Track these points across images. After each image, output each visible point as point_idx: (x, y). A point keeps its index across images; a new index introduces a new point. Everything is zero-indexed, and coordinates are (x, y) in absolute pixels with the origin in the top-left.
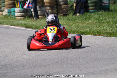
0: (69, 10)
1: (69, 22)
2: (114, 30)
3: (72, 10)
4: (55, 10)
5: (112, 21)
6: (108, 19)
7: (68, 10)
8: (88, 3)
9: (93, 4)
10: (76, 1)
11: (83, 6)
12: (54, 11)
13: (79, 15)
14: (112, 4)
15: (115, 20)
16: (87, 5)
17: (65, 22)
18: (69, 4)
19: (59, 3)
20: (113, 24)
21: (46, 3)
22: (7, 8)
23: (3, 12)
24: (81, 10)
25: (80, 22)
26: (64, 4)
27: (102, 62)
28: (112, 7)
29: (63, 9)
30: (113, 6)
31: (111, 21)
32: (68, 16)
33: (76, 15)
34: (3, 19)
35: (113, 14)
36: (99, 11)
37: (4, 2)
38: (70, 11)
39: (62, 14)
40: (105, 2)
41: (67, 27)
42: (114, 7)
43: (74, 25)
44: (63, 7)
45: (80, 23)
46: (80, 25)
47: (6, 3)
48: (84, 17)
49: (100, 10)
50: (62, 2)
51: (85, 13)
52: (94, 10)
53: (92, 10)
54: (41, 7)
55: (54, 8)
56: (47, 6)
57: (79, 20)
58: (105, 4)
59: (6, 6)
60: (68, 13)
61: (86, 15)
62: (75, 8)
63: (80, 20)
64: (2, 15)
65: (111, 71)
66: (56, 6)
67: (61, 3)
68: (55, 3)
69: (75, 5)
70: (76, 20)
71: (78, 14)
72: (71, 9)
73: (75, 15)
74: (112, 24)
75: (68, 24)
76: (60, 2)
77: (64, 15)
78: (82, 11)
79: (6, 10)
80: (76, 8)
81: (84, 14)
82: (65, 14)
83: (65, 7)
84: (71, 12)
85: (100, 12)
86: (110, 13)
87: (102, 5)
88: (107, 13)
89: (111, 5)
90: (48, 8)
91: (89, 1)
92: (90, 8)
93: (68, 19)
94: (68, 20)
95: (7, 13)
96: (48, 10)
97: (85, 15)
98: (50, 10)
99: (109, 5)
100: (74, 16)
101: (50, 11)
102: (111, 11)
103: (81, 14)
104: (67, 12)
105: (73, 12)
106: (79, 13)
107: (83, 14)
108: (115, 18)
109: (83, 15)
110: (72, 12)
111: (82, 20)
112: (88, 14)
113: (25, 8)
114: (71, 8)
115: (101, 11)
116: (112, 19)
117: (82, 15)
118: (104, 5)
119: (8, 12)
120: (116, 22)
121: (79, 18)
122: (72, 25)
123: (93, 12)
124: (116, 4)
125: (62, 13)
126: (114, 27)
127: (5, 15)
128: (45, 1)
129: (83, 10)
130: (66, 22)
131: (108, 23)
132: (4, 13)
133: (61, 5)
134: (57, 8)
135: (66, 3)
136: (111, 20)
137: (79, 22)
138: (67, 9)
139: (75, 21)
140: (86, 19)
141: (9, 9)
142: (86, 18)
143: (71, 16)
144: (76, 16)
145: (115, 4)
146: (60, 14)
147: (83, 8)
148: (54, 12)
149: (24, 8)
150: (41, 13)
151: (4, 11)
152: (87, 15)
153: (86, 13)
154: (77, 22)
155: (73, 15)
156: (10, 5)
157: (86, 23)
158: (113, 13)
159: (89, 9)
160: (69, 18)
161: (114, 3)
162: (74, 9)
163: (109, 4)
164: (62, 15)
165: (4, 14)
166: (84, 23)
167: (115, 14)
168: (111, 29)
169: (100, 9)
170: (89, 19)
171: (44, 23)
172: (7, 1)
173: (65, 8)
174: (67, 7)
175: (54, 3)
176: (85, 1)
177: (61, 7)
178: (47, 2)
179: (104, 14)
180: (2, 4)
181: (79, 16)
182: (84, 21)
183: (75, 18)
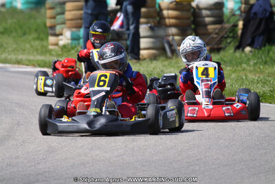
0: (227, 37)
3: (234, 37)
7: (222, 37)
10: (243, 15)
13: (251, 51)
18: (227, 22)
19: (201, 19)
21: (169, 18)
22: (70, 28)
23: (60, 37)
24: (256, 39)
25: (252, 69)
26: (213, 23)
29: (209, 34)
32: (222, 53)
33: (243, 50)
34: (58, 55)
37: (63, 13)
38: (229, 40)
43: (233, 76)
44: (210, 31)
45: (250, 72)
46: (251, 76)
47: (68, 15)
48: (263, 57)
50: (208, 16)
51: (265, 46)
54: (156, 28)
55: (189, 32)
56: (171, 26)
57: (250, 66)
59: (68, 22)
60: (222, 46)
61: (269, 53)
62: (240, 32)
63: (251, 63)
64: (57, 44)
66: (193, 26)
67: (208, 20)
68: (192, 19)
69: (241, 24)
70: (241, 63)
71: (248, 49)
72: (231, 35)
73: (241, 50)
76: (204, 17)
77: (212, 50)
78: (260, 40)
79: (68, 34)
80: (242, 33)
81: (263, 48)
82: (215, 47)
83: (215, 29)
84: (230, 43)
90: (173, 30)
95: (70, 41)
96: (173, 35)
97: (267, 52)
98: (178, 35)
100: (238, 54)
101: (176, 38)
103: (256, 48)
104: (220, 43)
105: (237, 44)
106: (250, 45)
107: (260, 48)
109: (261, 52)
110: (233, 43)
111: (256, 64)
112: (274, 48)
113: (114, 30)
114: (230, 32)
117: (256, 51)
119: (73, 39)
121: (249, 59)
127: (64, 46)
128: (165, 13)
129: (261, 38)
132: (62, 40)
133: (205, 25)
134: (195, 30)
135: (219, 19)
137: (249, 68)
138: (221, 34)
139: (237, 66)
140: (266, 63)
141: (74, 30)
142: (268, 59)
143: (229, 53)
144: (243, 55)
147: (260, 35)
149: (112, 28)
150: (153, 43)
151: (61, 34)
152: (271, 53)
153: (267, 47)
154: (244, 69)
155: (235, 51)
156: (76, 19)
160: (225, 59)
162: (238, 36)
165: (61, 43)
166: (262, 72)
171: (158, 70)
172: (70, 11)
173: (217, 31)
174: (221, 29)
175: (189, 18)
177: (207, 29)
178: (170, 16)
180: (58, 17)
181: (251, 54)
182: (261, 67)
183: (240, 58)
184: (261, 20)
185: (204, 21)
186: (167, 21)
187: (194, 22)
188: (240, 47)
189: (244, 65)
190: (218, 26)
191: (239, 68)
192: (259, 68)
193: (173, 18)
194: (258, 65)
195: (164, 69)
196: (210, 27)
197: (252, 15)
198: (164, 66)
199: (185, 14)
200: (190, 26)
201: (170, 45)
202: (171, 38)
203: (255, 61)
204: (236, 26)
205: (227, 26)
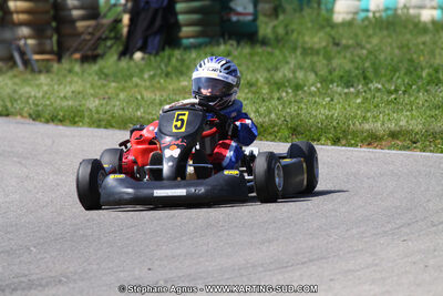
0: (106, 39)
1: (104, 86)
2: (273, 116)
3: (117, 38)
4: (51, 38)
5: (268, 82)
6: (253, 71)
7: (100, 38)
8: (175, 14)
9: (195, 17)
10: (129, 5)
11: (158, 22)
12: (48, 42)
13: (143, 59)
14: (265, 15)
15: (279, 76)
16: (172, 21)
17: (88, 85)
18: (105, 16)
19: (66, 13)
20: (271, 91)
21: (18, 12)
24: (150, 40)
25: (148, 83)
26: (83, 18)
27: (228, 234)
28: (266, 28)
29: (80, 35)
30: (271, 25)
31: (261, 80)
32: (101, 63)
33: (131, 57)
35: (271, 54)
36: (218, 44)
38: (109, 43)
39: (77, 56)
40: (240, 9)
41: (97, 102)
42: (274, 27)
43: (122, 96)
44: (81, 30)
45: (146, 88)
46: (148, 95)
48: (163, 66)
49: (221, 41)
50: (76, 8)
51: (163, 49)
52: (200, 40)
53: (192, 40)
55: (49, 32)
56: (22, 24)
57: (142, 79)
58: (241, 18)
60: (100, 51)
61: (169, 59)
62: (125, 30)
63: (146, 76)
65: (261, 269)
66: (54, 24)
67: (76, 13)
68: (52, 13)
69: (126, 19)
70: (130, 77)
71: (138, 55)
72: (112, 35)
73: (128, 56)
74: (265, 90)
75: (101, 92)
76: (70, 10)
77: (85, 59)
78: (156, 41)
80: (129, 32)
81: (161, 54)
82: (89, 53)
83: (88, 27)
84: (110, 47)
85: (222, 47)
86: (259, 49)
87: (229, 20)
88: (247, 50)
89: (262, 19)
90: (25, 31)
91: (180, 6)
92: (186, 30)
93: (102, 74)
94: (100, 78)
96: (26, 38)
97: (166, 60)
98: (30, 37)
99: (255, 20)
100: (124, 63)
101: (30, 42)
102: (264, 43)
103: (150, 54)
104: (96, 49)
105: (121, 48)
106: (142, 49)
107: (157, 54)
108: (277, 69)
109: (158, 58)
110: (115, 47)
111: (152, 77)
112: (177, 53)
114: (111, 31)
115: (225, 43)
116: (266, 75)
117: (152, 58)
118: (238, 21)
120: (279, 86)
121: (142, 71)
122: (118, 95)
123: (196, 47)
124: (281, 17)
125: (76, 50)
126: (275, 102)
128: (12, 5)
129: (157, 39)
130: (92, 85)
131: (253, 89)
133: (73, 21)
134: (57, 30)
135: (93, 13)
136: (261, 77)
137: (143, 84)
138: (97, 35)
139: (126, 81)
140: (167, 75)
142: (169, 69)
143: (110, 61)
144: (132, 63)
145: (277, 16)
146: (68, 54)
147: (155, 34)
148: (48, 48)
152: (174, 60)
153: (167, 52)
154: (137, 85)
155: (119, 59)
157: (171, 87)
158: (269, 49)
159: (181, 34)
160: (106, 71)
161: (276, 12)
162: (122, 35)
163: (255, 15)
164: (76, 60)
166: (163, 89)
167: (277, 52)
168: (262, 110)
169: (223, 36)
170: (182, 73)
171: (8, 91)
173: (90, 30)
174: (97, 28)
175: (47, 12)
176: (165, 3)
177: (75, 28)
178: (19, 9)
179: (236, 53)
181: (143, 62)
182: (162, 81)
183: (128, 69)
184: (156, 11)
185: (71, 15)
186: (15, 17)
187: (55, 18)
188: (126, 52)
189: (135, 80)
190: (91, 23)
191: (129, 84)
192: (159, 82)
193: (23, 12)
194: (157, 79)
195: (17, 88)
196: (80, 25)
197: (142, 4)
198: (15, 84)
199: (42, 6)
200: (49, 24)
201: (22, 54)
202: (22, 42)
203: (152, 73)
204: (118, 21)
205: (106, 21)
